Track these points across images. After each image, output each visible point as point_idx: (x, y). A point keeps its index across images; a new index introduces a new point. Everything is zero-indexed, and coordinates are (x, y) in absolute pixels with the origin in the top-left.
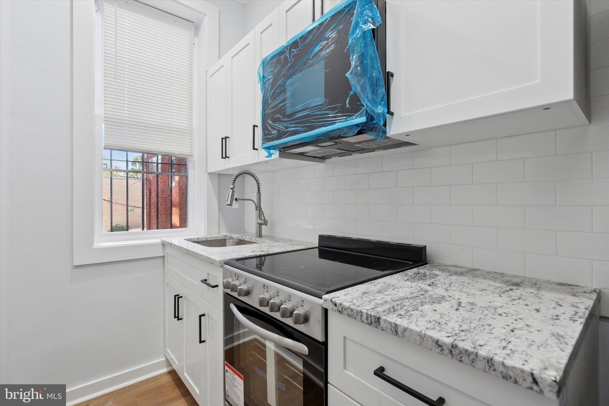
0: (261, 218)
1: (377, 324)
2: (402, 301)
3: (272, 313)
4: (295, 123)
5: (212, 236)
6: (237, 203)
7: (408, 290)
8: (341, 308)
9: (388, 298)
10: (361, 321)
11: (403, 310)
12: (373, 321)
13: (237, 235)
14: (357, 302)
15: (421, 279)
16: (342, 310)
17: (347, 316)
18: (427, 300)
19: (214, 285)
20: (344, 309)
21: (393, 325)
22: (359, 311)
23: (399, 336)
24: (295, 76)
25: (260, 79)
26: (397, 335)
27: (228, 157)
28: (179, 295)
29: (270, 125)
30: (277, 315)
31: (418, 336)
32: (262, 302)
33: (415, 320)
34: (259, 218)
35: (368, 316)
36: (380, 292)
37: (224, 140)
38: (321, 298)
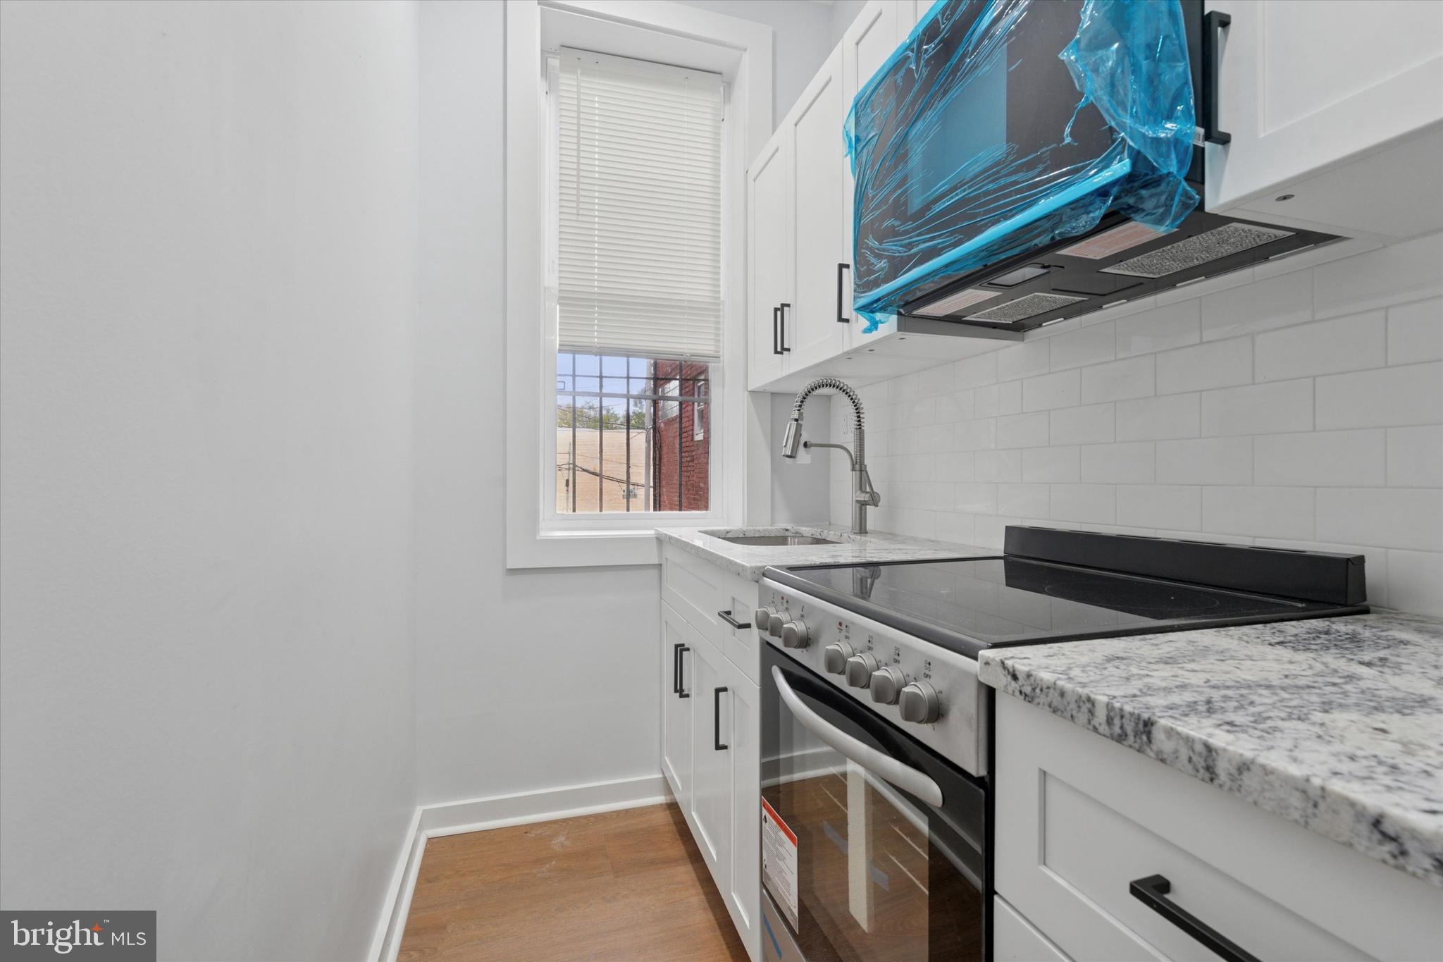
0: (863, 489)
1: (1141, 739)
2: (1244, 691)
3: (852, 688)
4: (929, 231)
5: (757, 528)
6: (807, 453)
7: (1276, 666)
8: (1031, 685)
9: (1196, 679)
10: (1091, 727)
11: (1245, 713)
12: (1129, 729)
13: (810, 529)
14: (1084, 675)
15: (1336, 645)
16: (1031, 692)
17: (1048, 709)
18: (1351, 701)
19: (742, 622)
20: (1038, 691)
21: (1199, 748)
22: (1084, 698)
23: (1221, 786)
24: (929, 113)
25: (850, 146)
26: (1212, 780)
27: (788, 350)
28: (683, 645)
29: (871, 250)
30: (864, 696)
31: (1297, 794)
32: (835, 663)
33: (1288, 744)
34: (861, 489)
35: (1112, 714)
36: (1170, 660)
37: (779, 313)
38: (976, 658)
